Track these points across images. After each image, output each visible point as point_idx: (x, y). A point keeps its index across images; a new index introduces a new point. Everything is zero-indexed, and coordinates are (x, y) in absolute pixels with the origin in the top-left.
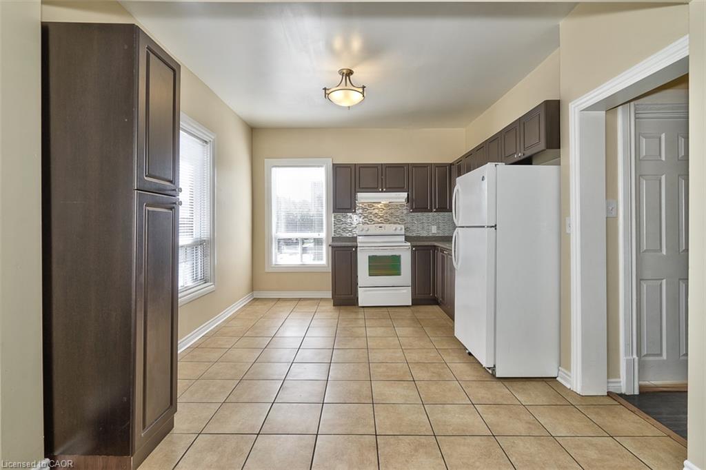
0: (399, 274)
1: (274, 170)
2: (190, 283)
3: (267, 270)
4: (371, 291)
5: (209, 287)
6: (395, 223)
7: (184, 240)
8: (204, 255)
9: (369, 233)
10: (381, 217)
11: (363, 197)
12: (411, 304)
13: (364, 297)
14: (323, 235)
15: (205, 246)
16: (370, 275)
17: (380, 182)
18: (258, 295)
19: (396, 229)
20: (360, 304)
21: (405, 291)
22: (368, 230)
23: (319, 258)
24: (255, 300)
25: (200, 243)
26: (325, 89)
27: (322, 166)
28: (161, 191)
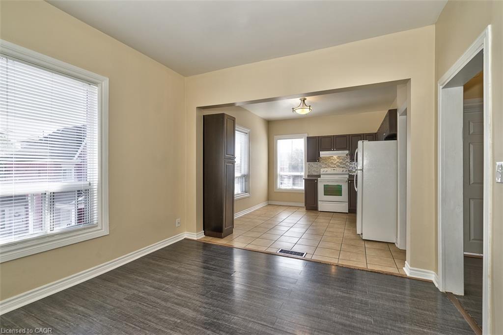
0: (341, 195)
1: (279, 141)
2: (240, 192)
3: (275, 191)
4: (325, 203)
5: (247, 195)
6: (343, 168)
7: (237, 174)
8: (246, 181)
9: (327, 173)
10: (335, 164)
11: (323, 154)
12: (348, 212)
13: (322, 206)
14: (303, 174)
15: (246, 177)
16: (325, 195)
17: (332, 145)
18: (270, 202)
19: (343, 171)
20: (319, 209)
21: (344, 205)
22: (327, 171)
23: (301, 186)
24: (269, 205)
25: (244, 176)
26: (293, 109)
27: (302, 138)
28: (230, 158)
